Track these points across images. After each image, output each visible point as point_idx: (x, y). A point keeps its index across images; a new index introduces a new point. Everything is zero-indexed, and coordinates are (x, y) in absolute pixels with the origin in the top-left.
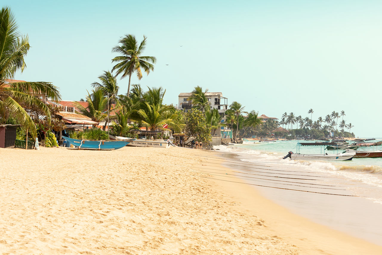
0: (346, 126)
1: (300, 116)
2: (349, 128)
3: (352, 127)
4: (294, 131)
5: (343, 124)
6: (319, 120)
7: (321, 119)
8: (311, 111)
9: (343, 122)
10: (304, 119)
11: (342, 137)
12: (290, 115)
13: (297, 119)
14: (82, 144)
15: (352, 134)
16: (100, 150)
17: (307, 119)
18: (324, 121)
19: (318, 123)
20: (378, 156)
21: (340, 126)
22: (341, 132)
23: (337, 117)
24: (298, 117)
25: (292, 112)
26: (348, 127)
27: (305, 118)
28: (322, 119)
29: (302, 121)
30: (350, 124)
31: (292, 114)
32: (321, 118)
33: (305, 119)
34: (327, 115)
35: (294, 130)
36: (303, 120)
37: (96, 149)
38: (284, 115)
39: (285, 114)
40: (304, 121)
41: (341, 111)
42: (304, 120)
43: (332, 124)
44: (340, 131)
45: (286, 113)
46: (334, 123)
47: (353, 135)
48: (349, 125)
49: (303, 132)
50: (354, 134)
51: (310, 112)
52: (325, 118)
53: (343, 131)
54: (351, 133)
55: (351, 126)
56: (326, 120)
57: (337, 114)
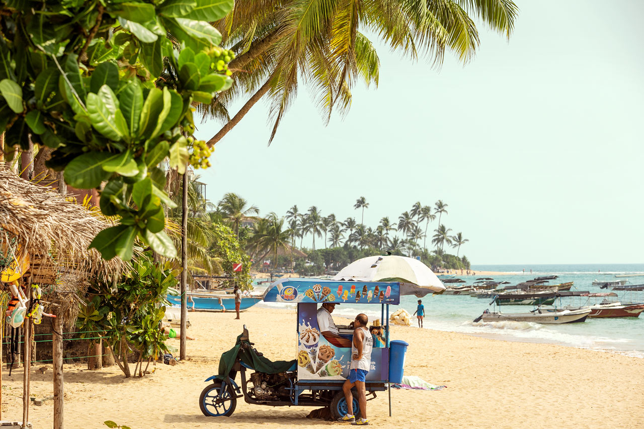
0: (448, 241)
1: (333, 216)
2: (455, 245)
3: (463, 242)
4: (320, 254)
5: (441, 235)
6: (381, 224)
7: (388, 222)
8: (361, 203)
9: (442, 230)
10: (343, 222)
11: (440, 267)
12: (309, 213)
13: (326, 221)
14: (194, 303)
15: (464, 259)
16: (226, 312)
17: (351, 223)
18: (396, 227)
19: (381, 232)
20: (614, 315)
21: (434, 240)
22: (434, 254)
23: (426, 219)
24: (327, 217)
25: (315, 206)
26: (454, 242)
27: (346, 220)
28: (391, 223)
29: (338, 227)
30: (460, 236)
31: (314, 209)
32: (386, 222)
33: (346, 223)
34: (404, 212)
35: (319, 250)
36: (339, 225)
37: (219, 310)
38: (292, 213)
39: (292, 211)
40: (341, 228)
41: (437, 201)
42: (343, 225)
43: (413, 235)
44: (434, 252)
45: (295, 206)
46: (417, 233)
47: (465, 263)
48: (457, 237)
49: (342, 257)
50: (469, 259)
51: (359, 206)
52: (398, 222)
53: (440, 252)
54: (461, 257)
55: (462, 240)
56: (400, 226)
57: (426, 210)
